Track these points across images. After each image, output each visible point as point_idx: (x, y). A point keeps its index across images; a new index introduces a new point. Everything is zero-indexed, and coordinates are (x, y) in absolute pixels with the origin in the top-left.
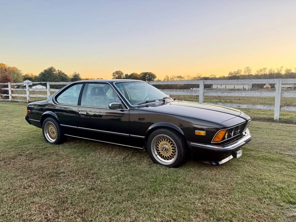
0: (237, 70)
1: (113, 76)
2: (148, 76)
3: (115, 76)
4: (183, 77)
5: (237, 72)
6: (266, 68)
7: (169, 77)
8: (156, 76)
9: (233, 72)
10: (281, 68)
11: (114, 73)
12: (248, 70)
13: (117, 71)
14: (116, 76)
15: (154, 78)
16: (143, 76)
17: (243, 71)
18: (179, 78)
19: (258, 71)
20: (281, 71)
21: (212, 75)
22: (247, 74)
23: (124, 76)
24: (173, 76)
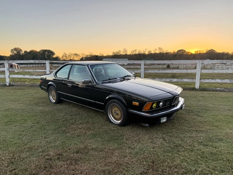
0: (118, 51)
1: (12, 52)
2: (47, 53)
3: (13, 52)
4: (78, 55)
5: (118, 52)
6: (137, 50)
7: (67, 54)
8: (55, 53)
9: (115, 52)
10: (145, 50)
11: (12, 50)
12: (125, 51)
13: (16, 48)
14: (15, 53)
15: (53, 55)
16: (42, 53)
17: (122, 51)
18: (75, 55)
19: (131, 52)
20: (145, 52)
21: (101, 54)
22: (125, 54)
23: (23, 52)
24: (70, 53)
